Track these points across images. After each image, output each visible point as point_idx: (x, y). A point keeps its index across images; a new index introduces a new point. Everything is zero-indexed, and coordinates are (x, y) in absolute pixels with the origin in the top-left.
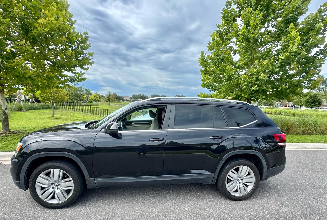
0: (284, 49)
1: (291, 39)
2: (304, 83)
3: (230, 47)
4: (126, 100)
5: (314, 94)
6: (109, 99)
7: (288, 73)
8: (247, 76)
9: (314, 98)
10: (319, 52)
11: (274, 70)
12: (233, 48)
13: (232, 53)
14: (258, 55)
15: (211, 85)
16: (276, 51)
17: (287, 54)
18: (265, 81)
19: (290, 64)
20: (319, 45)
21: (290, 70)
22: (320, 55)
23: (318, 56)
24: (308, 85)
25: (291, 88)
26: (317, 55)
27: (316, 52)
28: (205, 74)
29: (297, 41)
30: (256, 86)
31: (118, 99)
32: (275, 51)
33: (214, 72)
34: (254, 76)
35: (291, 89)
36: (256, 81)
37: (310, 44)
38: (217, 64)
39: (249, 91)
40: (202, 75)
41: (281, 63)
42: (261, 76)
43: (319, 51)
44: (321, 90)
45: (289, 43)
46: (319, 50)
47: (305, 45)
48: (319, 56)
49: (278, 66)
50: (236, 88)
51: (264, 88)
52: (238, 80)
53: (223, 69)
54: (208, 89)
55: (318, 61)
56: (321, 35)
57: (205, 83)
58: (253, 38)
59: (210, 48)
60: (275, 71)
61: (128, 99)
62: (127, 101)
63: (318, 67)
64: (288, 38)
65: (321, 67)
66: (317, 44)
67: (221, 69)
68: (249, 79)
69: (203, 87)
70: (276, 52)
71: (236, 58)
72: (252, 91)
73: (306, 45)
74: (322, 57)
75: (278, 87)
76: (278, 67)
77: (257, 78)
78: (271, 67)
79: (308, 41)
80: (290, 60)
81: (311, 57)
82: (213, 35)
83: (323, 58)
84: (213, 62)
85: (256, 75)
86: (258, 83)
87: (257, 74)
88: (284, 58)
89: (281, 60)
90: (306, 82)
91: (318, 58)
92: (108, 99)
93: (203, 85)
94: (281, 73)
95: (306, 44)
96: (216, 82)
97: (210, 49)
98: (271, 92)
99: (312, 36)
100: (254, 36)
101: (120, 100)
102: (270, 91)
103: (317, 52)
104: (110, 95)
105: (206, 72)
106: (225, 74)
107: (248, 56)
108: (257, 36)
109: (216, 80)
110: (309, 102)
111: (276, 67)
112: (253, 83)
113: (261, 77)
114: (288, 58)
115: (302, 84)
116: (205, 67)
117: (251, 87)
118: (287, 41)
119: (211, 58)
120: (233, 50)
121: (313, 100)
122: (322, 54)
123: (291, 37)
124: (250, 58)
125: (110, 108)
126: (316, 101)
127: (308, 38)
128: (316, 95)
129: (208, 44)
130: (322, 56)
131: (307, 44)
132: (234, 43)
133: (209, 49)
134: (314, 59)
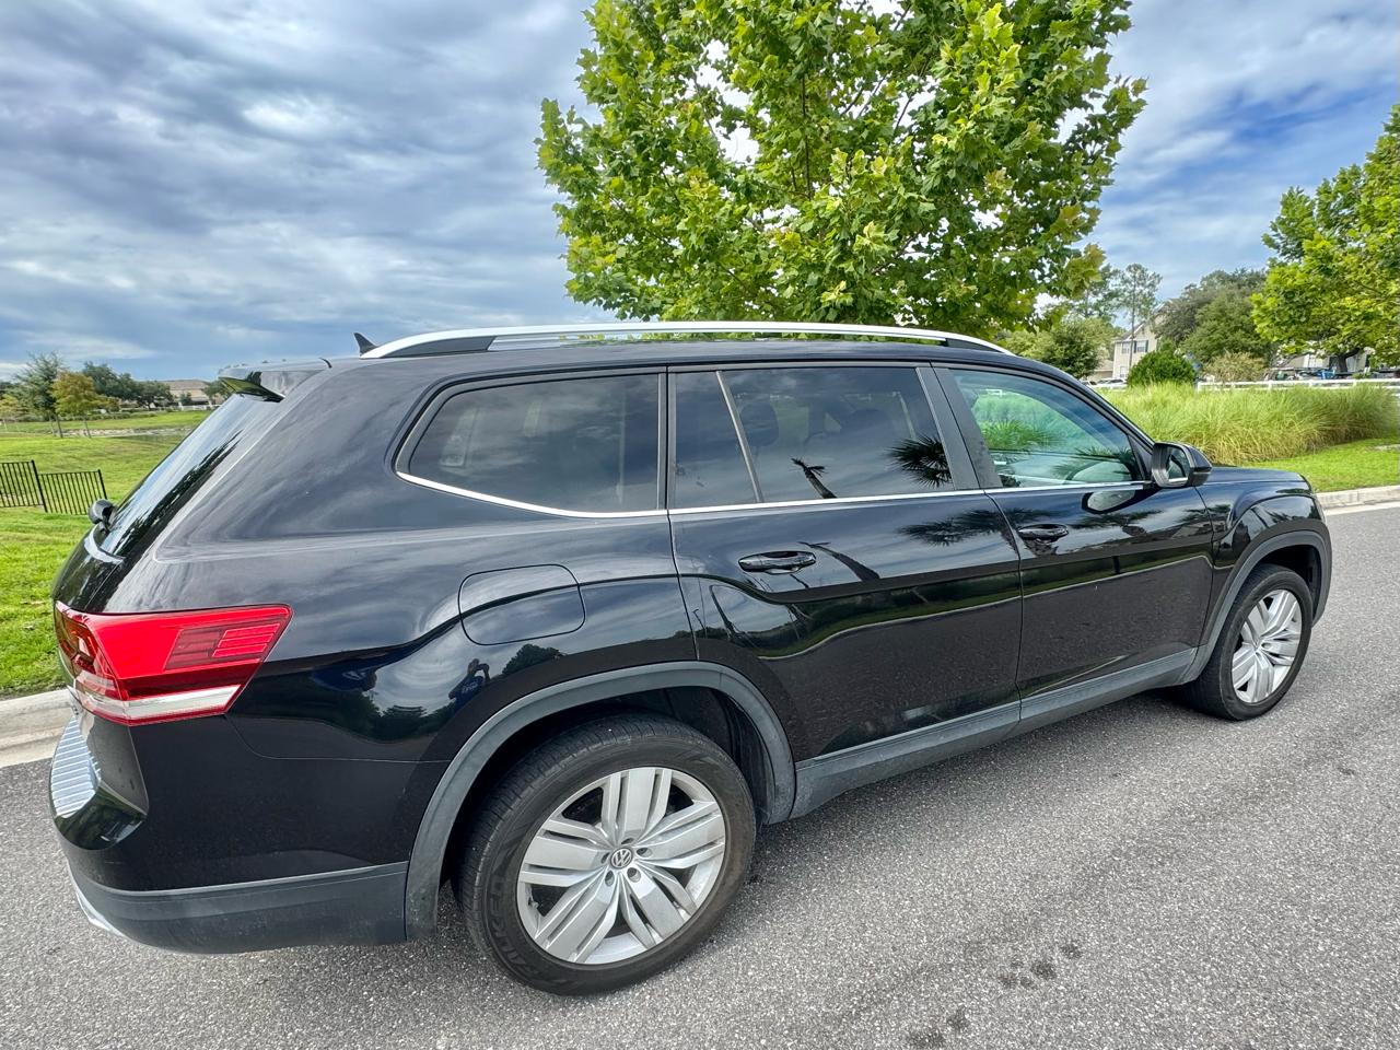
0: (954, 100)
1: (979, 53)
2: (1040, 267)
3: (702, 90)
4: (187, 401)
5: (1069, 329)
6: (50, 403)
7: (974, 227)
8: (798, 235)
9: (1072, 342)
10: (1087, 126)
11: (913, 205)
12: (721, 98)
13: (718, 125)
14: (835, 126)
15: (619, 284)
16: (912, 114)
17: (968, 126)
18: (878, 258)
19: (978, 180)
20: (1085, 97)
21: (983, 208)
22: (1093, 142)
23: (1084, 145)
24: (1055, 276)
25: (987, 292)
26: (1080, 144)
27: (1076, 128)
28: (587, 231)
29: (1006, 65)
30: (843, 285)
31: (129, 397)
32: (910, 114)
33: (633, 220)
34: (831, 235)
35: (989, 298)
36: (840, 260)
37: (1055, 85)
38: (635, 172)
39: (812, 312)
40: (567, 234)
41: (944, 168)
42: (864, 236)
43: (1088, 122)
44: (1091, 314)
45: (969, 71)
46: (1087, 119)
47: (1034, 89)
48: (1089, 149)
49: (929, 187)
50: (753, 297)
51: (879, 293)
52: (757, 260)
53: (669, 199)
54: (609, 311)
55: (1085, 167)
56: (1092, 47)
57: (587, 278)
58: (803, 31)
59: (594, 88)
60: (920, 213)
61: (197, 395)
62: (194, 407)
63: (1086, 197)
64: (967, 45)
65: (1099, 199)
66: (1079, 92)
67: (663, 199)
68: (809, 250)
69: (578, 297)
70: (914, 122)
71: (740, 148)
72: (827, 309)
73: (1038, 87)
74: (1101, 152)
75: (935, 288)
76: (932, 192)
77: (844, 242)
78: (902, 191)
79: (1045, 73)
80: (979, 158)
81: (1059, 150)
82: (599, 13)
83: (1103, 155)
84: (613, 159)
85: (839, 229)
86: (851, 269)
87: (844, 225)
88: (957, 148)
89: (944, 154)
90: (1044, 261)
91: (1085, 156)
92: (40, 399)
93: (577, 286)
94: (945, 223)
95: (1036, 83)
96: (648, 272)
97: (595, 93)
98: (909, 312)
99: (1059, 49)
100: (806, 24)
101: (141, 402)
102: (905, 311)
103: (1081, 129)
104: (49, 375)
105: (588, 221)
106: (686, 224)
107: (787, 134)
108: (818, 22)
109: (651, 264)
110: (1054, 360)
111: (922, 190)
112: (827, 271)
113: (866, 242)
114: (971, 145)
115: (1031, 271)
116: (582, 188)
117: (821, 288)
118: (965, 63)
119: (596, 136)
120: (720, 108)
121: (1066, 350)
122: (1099, 140)
123: (979, 39)
124: (802, 144)
125: (62, 454)
126: (1077, 357)
127: (1043, 57)
128: (1076, 330)
129: (579, 62)
130: (1099, 146)
131: (1043, 84)
132: (720, 72)
133: (590, 95)
134: (1068, 159)
